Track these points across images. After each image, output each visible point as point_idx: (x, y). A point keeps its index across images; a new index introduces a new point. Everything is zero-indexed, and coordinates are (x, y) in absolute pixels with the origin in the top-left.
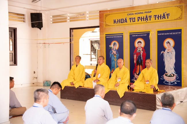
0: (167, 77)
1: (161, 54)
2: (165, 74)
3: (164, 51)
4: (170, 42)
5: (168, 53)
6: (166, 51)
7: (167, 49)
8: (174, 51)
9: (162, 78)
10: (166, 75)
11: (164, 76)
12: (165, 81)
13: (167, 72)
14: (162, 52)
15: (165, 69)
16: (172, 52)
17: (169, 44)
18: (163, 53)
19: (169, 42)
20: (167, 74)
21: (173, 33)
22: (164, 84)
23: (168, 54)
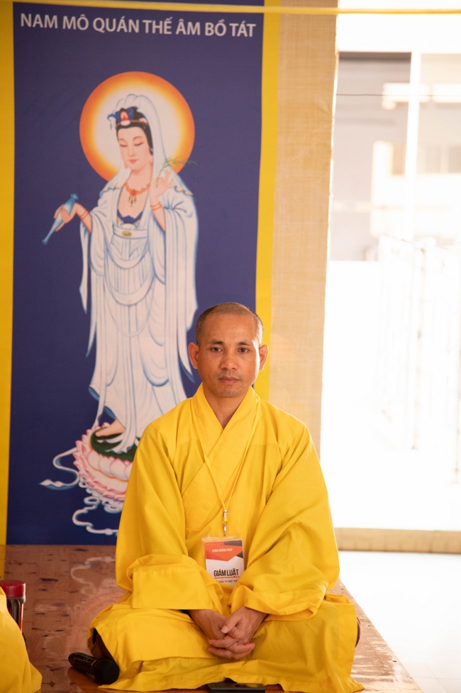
0: (105, 462)
1: (56, 227)
2: (87, 439)
3: (90, 202)
4: (150, 119)
5: (128, 220)
6: (108, 201)
7: (117, 181)
8: (188, 204)
9: (57, 475)
10: (103, 446)
11: (83, 451)
12: (90, 505)
13: (117, 411)
14: (63, 215)
15: (97, 383)
16: (170, 216)
17: (137, 131)
18: (77, 220)
19: (135, 117)
20: (109, 429)
21: (181, 28)
22: (81, 538)
23: (127, 235)
